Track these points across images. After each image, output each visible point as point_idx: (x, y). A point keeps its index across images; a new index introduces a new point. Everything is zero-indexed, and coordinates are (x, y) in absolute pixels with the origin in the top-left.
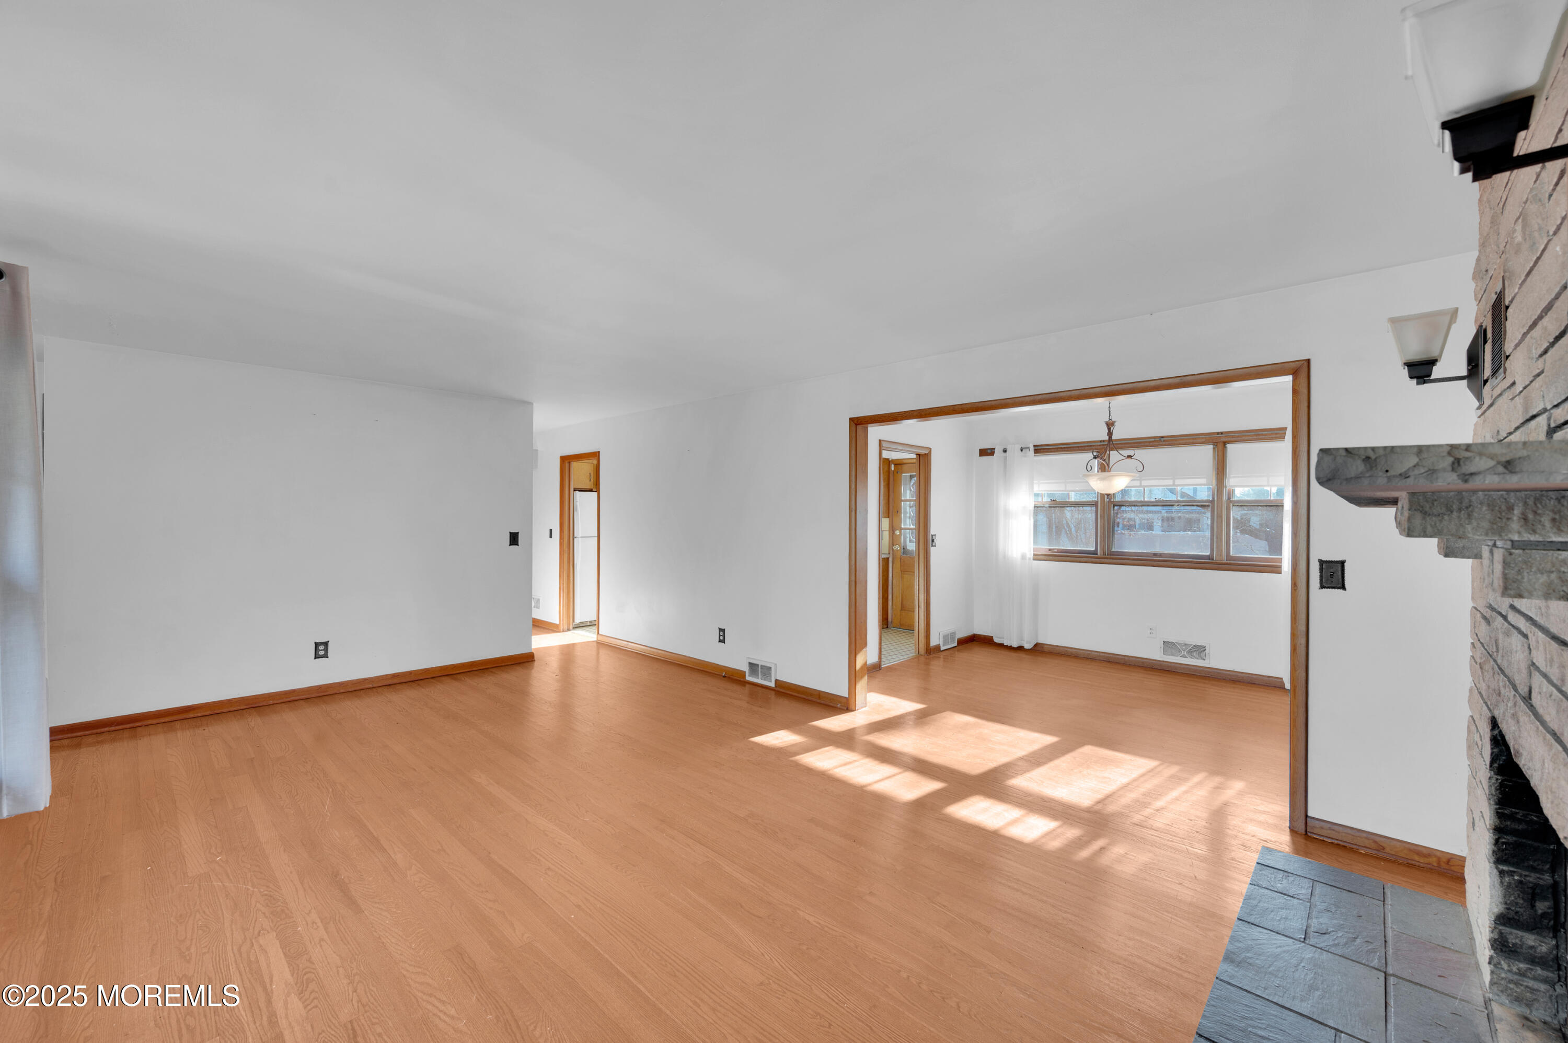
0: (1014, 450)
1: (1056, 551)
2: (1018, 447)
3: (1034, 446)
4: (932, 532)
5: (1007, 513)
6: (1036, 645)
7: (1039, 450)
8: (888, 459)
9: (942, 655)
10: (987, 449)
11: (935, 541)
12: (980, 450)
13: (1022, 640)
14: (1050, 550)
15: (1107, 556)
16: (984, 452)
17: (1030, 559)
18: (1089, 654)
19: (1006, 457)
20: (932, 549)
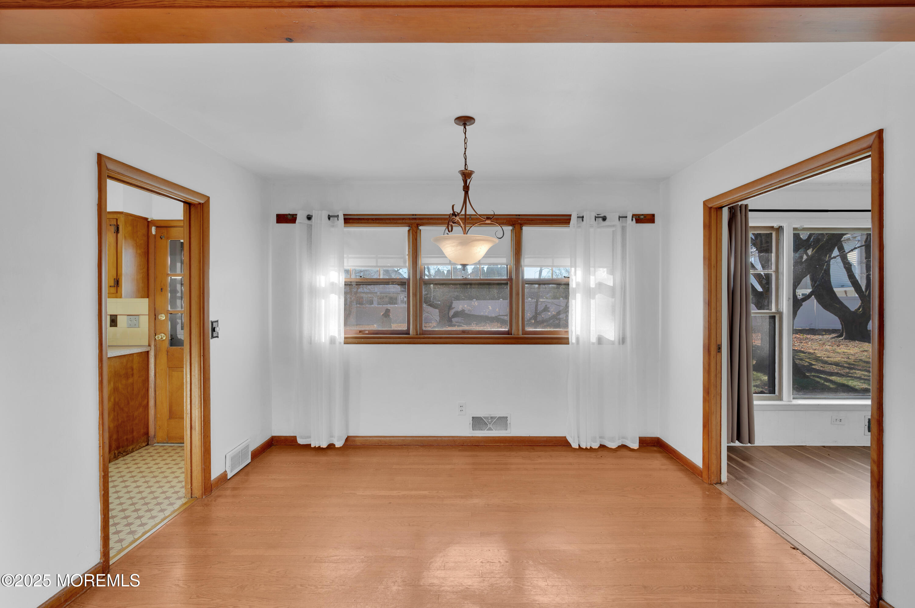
0: (320, 217)
1: (367, 332)
2: (325, 215)
3: (344, 215)
4: (212, 318)
5: (314, 291)
6: (348, 439)
7: (349, 220)
8: (146, 219)
9: (230, 485)
10: (287, 215)
11: (217, 329)
12: (277, 214)
13: (332, 436)
14: (360, 332)
15: (419, 336)
16: (282, 219)
17: (340, 343)
18: (404, 440)
19: (311, 225)
20: (212, 342)
